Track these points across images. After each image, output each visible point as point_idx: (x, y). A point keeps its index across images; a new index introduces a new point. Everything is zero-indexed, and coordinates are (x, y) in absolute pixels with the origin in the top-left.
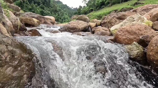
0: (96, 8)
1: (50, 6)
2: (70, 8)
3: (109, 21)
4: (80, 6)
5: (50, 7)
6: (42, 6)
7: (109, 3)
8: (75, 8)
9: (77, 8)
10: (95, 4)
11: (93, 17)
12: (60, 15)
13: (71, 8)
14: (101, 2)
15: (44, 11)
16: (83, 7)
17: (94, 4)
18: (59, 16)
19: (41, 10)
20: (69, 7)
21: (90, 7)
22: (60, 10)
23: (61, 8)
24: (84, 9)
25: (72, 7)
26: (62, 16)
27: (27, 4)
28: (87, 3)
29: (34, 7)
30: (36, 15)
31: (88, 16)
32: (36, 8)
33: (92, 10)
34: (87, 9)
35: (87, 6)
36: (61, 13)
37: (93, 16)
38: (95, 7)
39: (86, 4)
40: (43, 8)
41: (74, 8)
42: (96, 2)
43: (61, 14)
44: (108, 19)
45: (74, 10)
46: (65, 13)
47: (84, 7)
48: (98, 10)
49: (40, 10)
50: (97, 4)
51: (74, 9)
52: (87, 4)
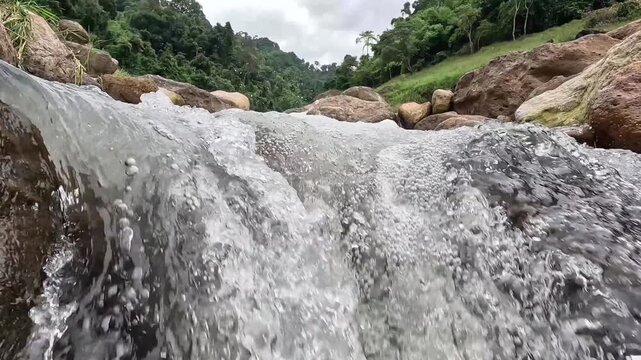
0: (413, 61)
1: (233, 61)
2: (308, 64)
3: (492, 86)
4: (348, 57)
5: (232, 64)
6: (200, 60)
7: (463, 40)
8: (329, 67)
9: (334, 64)
10: (409, 47)
11: (402, 94)
12: (269, 92)
13: (312, 67)
14: (431, 39)
15: (206, 77)
16: (358, 60)
17: (403, 46)
18: (264, 96)
19: (199, 75)
20: (303, 61)
21: (387, 57)
22: (269, 74)
23: (274, 65)
24: (364, 69)
25: (317, 63)
26: (277, 95)
27: (146, 53)
28: (375, 42)
29: (172, 63)
30: (177, 85)
31: (381, 93)
32: (180, 68)
33: (396, 72)
34: (374, 69)
35: (375, 54)
36: (273, 84)
37: (403, 91)
38: (409, 59)
39: (370, 47)
40: (206, 68)
41: (322, 64)
42: (413, 39)
43: (272, 89)
44: (486, 82)
45: (324, 73)
46: (290, 85)
47: (365, 58)
48: (419, 69)
49: (193, 74)
50: (417, 45)
51: (324, 67)
52: (374, 48)
